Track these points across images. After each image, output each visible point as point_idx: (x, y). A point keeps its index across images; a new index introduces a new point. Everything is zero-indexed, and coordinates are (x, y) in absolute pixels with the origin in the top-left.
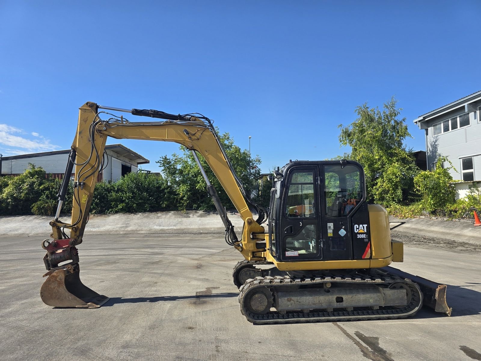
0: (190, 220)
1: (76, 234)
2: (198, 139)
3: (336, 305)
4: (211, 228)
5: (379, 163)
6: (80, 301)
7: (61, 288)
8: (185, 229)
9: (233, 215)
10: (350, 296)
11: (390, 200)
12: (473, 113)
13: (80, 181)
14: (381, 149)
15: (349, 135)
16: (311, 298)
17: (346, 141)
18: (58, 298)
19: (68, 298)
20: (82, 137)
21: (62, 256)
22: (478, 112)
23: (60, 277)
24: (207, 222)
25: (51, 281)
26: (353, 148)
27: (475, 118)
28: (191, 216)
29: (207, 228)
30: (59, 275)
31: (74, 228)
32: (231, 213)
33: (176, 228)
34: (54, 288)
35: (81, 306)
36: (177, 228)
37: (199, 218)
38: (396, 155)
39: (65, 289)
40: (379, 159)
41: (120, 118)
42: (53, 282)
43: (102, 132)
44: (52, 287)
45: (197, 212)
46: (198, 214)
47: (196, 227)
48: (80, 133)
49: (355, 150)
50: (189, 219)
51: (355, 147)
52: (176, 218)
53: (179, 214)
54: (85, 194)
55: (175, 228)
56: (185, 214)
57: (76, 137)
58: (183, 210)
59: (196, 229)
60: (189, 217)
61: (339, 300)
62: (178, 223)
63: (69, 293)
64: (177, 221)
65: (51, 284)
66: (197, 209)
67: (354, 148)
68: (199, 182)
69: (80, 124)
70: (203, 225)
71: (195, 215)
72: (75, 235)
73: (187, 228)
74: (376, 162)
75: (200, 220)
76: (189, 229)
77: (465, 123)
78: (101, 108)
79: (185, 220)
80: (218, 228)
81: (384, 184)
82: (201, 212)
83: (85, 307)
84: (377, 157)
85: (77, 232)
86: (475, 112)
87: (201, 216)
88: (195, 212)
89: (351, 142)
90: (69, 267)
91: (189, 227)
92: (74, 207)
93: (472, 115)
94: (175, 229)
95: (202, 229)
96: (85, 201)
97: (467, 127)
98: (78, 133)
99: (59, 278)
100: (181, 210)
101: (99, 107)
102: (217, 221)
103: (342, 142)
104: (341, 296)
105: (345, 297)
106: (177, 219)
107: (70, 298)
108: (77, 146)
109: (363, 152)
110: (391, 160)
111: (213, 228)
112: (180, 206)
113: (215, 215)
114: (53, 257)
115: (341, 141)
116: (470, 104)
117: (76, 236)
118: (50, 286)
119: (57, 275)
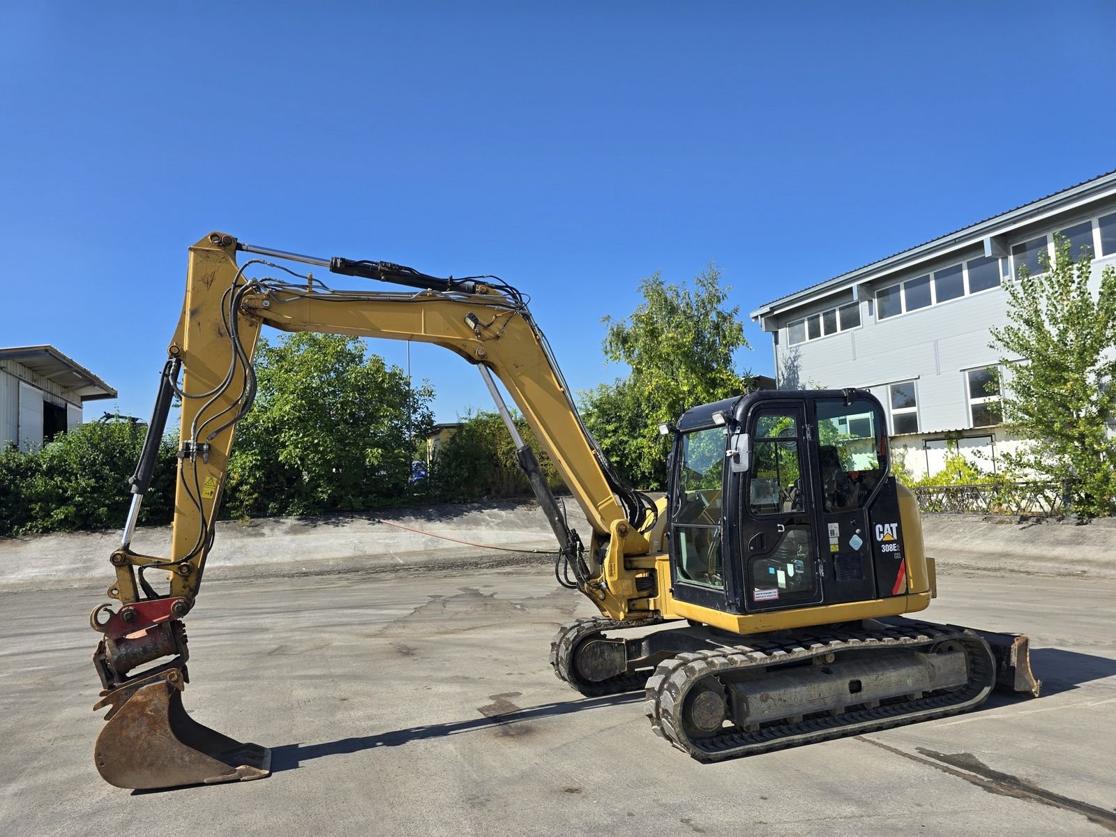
0: (267, 543)
2: (498, 337)
3: (851, 699)
4: (328, 560)
5: (690, 399)
6: (217, 764)
7: (158, 734)
8: (258, 565)
9: (373, 524)
10: (873, 677)
11: (713, 477)
12: (867, 302)
13: (199, 442)
14: (693, 371)
15: (625, 341)
16: (804, 688)
17: (618, 353)
18: (151, 765)
19: (179, 761)
20: (199, 324)
21: (150, 647)
22: (875, 301)
23: (155, 705)
24: (313, 544)
25: (127, 717)
26: (634, 367)
27: (871, 313)
28: (266, 530)
29: (316, 560)
30: (151, 700)
31: (185, 568)
32: (369, 520)
33: (231, 565)
34: (138, 737)
35: (220, 778)
36: (236, 564)
37: (289, 537)
38: (723, 384)
39: (170, 737)
40: (690, 392)
41: (306, 278)
42: (134, 720)
43: (258, 313)
44: (132, 734)
45: (279, 522)
46: (284, 527)
47: (287, 558)
48: (193, 313)
49: (639, 371)
50: (262, 539)
51: (639, 366)
52: (226, 538)
53: (232, 529)
54: (212, 474)
55: (228, 564)
56: (249, 527)
57: (182, 323)
58: (242, 516)
59: (289, 563)
60: (263, 535)
61: (856, 687)
62: (234, 553)
63: (184, 746)
64: (231, 547)
65: (128, 726)
66: (280, 512)
67: (637, 368)
68: (284, 446)
69: (193, 289)
70: (303, 553)
71: (276, 530)
72: (184, 587)
73: (263, 562)
74: (684, 399)
75: (293, 540)
76: (268, 565)
77: (851, 321)
78: (247, 251)
79: (251, 542)
80: (345, 559)
81: (702, 445)
82: (290, 521)
83: (232, 779)
84: (686, 388)
85: (189, 579)
86: (870, 301)
87: (293, 531)
88: (276, 522)
89: (630, 356)
90: (173, 674)
91: (267, 560)
92: (179, 512)
93: (863, 307)
94: (231, 567)
95: (304, 563)
96: (212, 493)
97: (855, 330)
98: (188, 313)
99: (153, 707)
100: (237, 518)
101: (244, 247)
102: (340, 541)
103: (610, 355)
104: (857, 678)
105: (864, 680)
106: (229, 542)
107: (187, 759)
108: (186, 348)
109: (655, 378)
110: (713, 393)
111: (333, 559)
112: (234, 508)
113: (331, 526)
114: (123, 650)
115: (606, 353)
116: (861, 285)
118: (124, 733)
119: (144, 700)
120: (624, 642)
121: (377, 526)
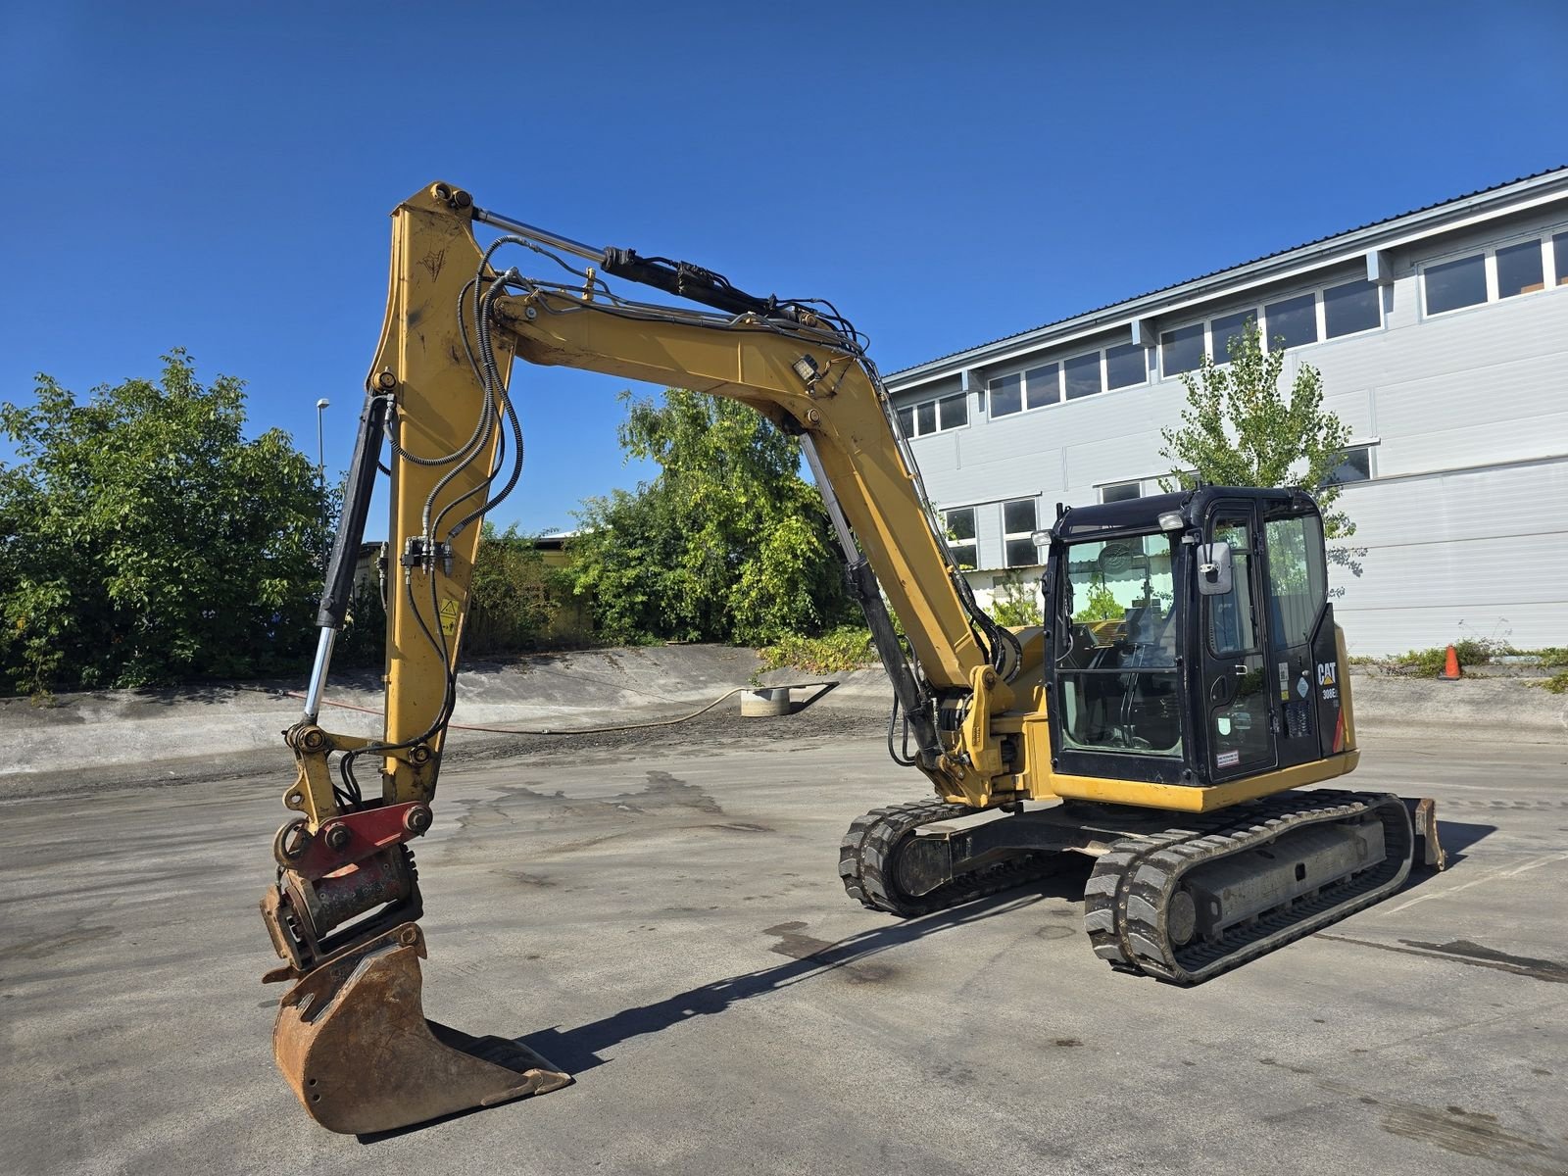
0: (92, 733)
1: (418, 779)
2: (833, 394)
4: (211, 757)
5: (748, 515)
6: (499, 1072)
7: (407, 1034)
8: (85, 769)
9: (279, 698)
11: (775, 623)
12: (976, 395)
13: (438, 540)
14: (754, 477)
15: (652, 429)
16: (1260, 879)
17: (642, 446)
18: (397, 1087)
19: (441, 1075)
20: (423, 338)
21: (368, 888)
22: (988, 393)
23: (400, 985)
24: (179, 732)
25: (356, 1012)
26: (666, 467)
27: (982, 409)
28: (84, 713)
29: (189, 758)
30: (394, 979)
31: (422, 752)
32: (267, 691)
33: (34, 771)
34: (375, 1044)
35: (505, 1095)
36: (44, 770)
37: (129, 724)
38: (792, 494)
39: (426, 1037)
40: (748, 505)
41: (587, 276)
42: (367, 1015)
43: (518, 328)
44: (365, 1040)
45: (105, 699)
46: (118, 707)
47: (137, 757)
48: (413, 319)
49: (672, 473)
50: (81, 726)
51: (673, 466)
52: (11, 727)
53: (22, 712)
54: (451, 594)
55: (28, 769)
56: (51, 707)
57: (394, 334)
58: (31, 692)
59: (142, 765)
60: (81, 720)
61: (1300, 873)
62: (35, 751)
63: (449, 1049)
64: (26, 742)
65: (358, 1027)
66: (105, 683)
67: (670, 469)
69: (411, 276)
70: (164, 747)
71: (103, 712)
72: (415, 785)
73: (93, 765)
74: (739, 514)
75: (139, 728)
76: (106, 768)
77: (956, 417)
78: (485, 221)
79: (62, 732)
80: (241, 755)
81: (763, 578)
82: (126, 697)
83: (522, 1093)
84: (743, 500)
86: (982, 393)
87: (133, 712)
88: (98, 698)
89: (659, 451)
90: (410, 933)
91: (100, 760)
93: (972, 399)
94: (35, 775)
95: (170, 763)
96: (452, 625)
97: (960, 430)
98: (404, 317)
99: (398, 989)
100: (23, 694)
101: (482, 215)
102: (224, 727)
103: (630, 448)
104: (1301, 861)
106: (20, 733)
107: (454, 1069)
108: (402, 377)
109: (698, 488)
110: (780, 508)
111: (220, 755)
112: (20, 677)
113: (201, 703)
114: (325, 899)
115: (625, 444)
116: (973, 371)
117: (420, 788)
118: (352, 1039)
119: (384, 979)
120: (947, 838)
121: (284, 701)
